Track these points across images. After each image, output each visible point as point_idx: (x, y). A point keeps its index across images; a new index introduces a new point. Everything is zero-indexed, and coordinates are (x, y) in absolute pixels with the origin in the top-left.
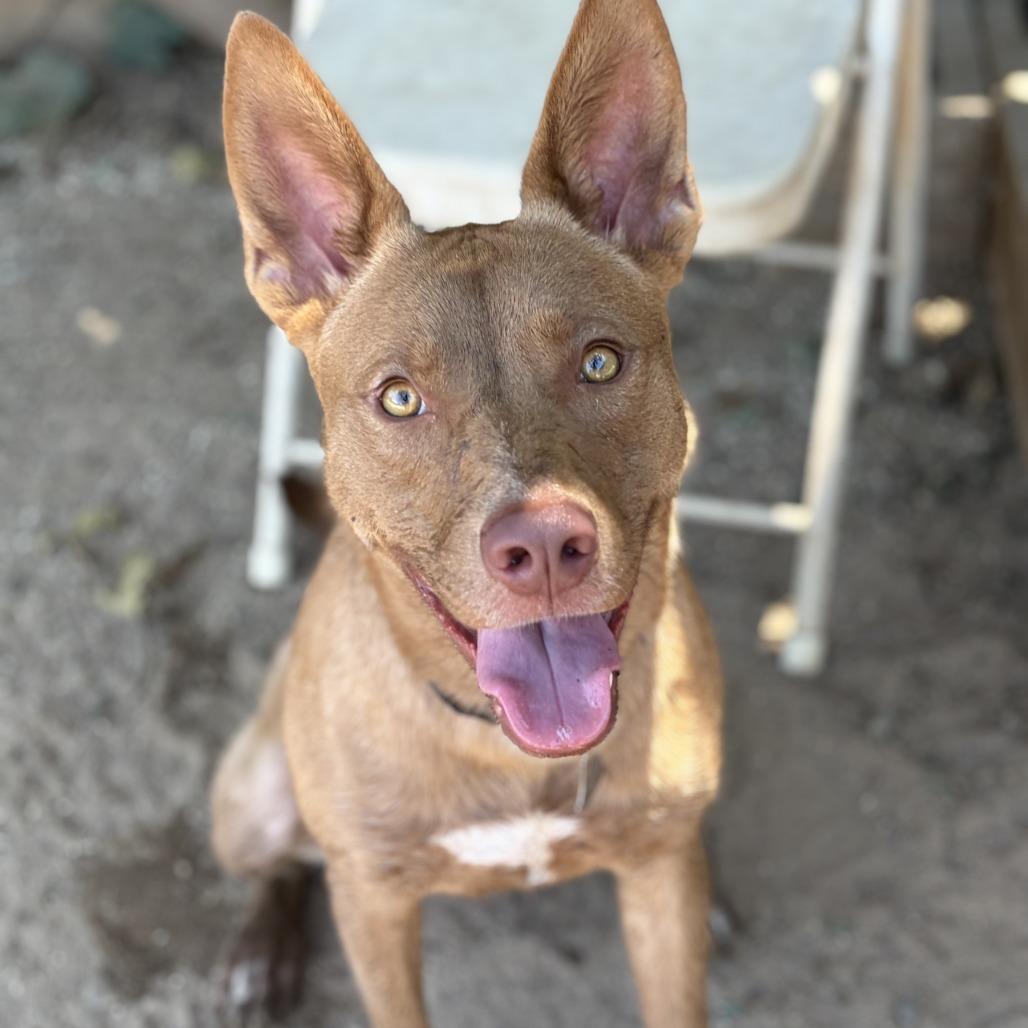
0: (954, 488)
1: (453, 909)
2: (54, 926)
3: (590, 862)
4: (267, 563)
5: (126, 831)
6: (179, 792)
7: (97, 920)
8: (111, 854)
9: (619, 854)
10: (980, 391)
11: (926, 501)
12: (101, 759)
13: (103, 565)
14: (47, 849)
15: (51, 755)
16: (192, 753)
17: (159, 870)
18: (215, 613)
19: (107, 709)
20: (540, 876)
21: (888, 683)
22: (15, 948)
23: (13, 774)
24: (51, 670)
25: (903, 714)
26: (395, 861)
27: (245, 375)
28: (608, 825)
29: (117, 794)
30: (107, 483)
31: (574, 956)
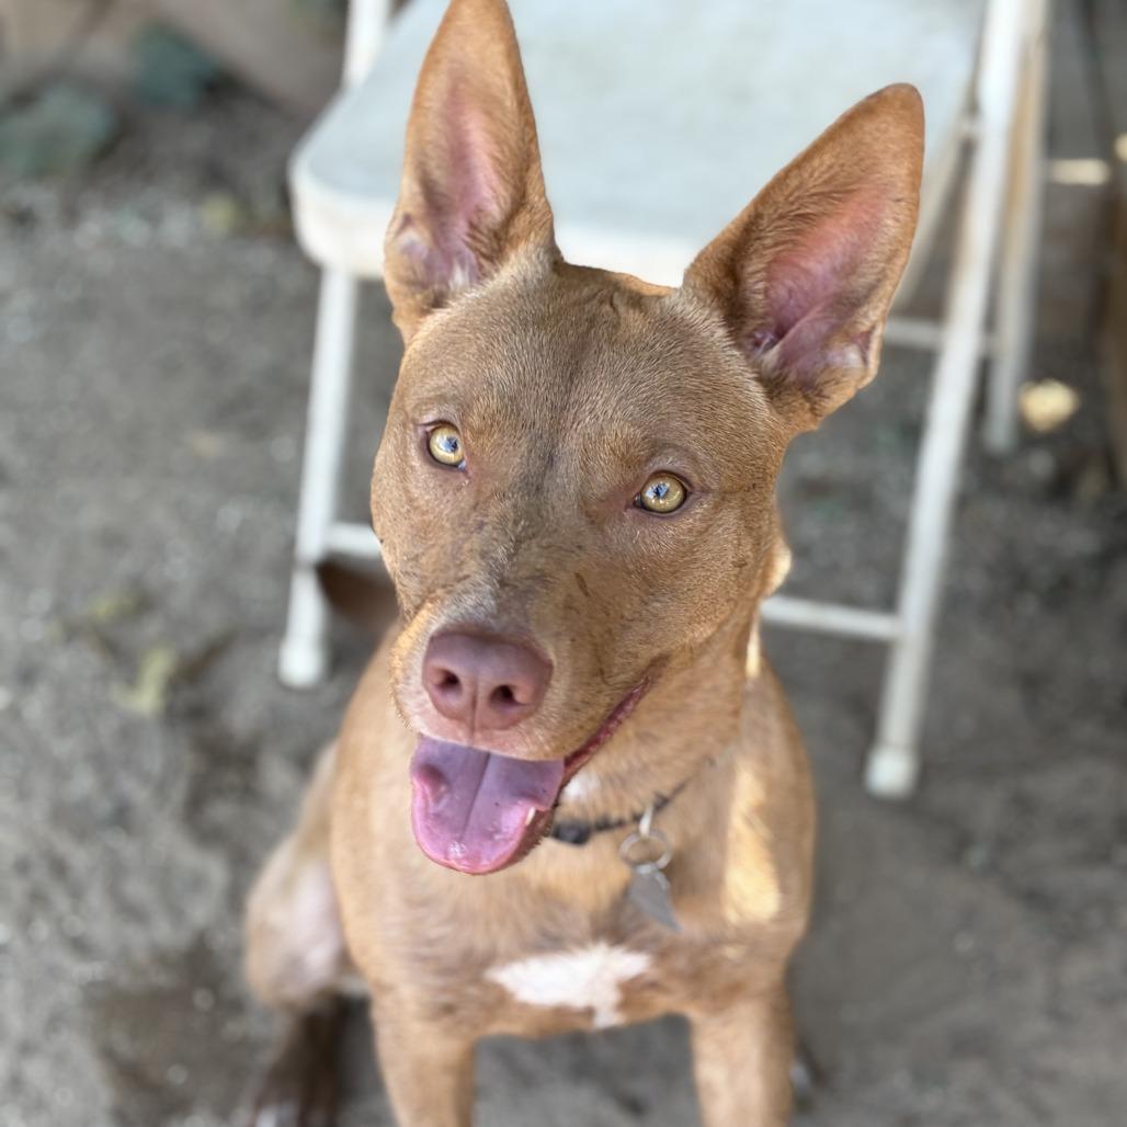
0: (1061, 592)
1: (503, 1051)
2: (60, 1059)
3: (662, 1004)
4: (301, 658)
5: (141, 955)
6: (201, 911)
7: (108, 1054)
8: (124, 980)
9: (695, 997)
10: (1091, 485)
11: (1029, 606)
12: (115, 872)
13: (120, 657)
14: (54, 972)
15: (59, 868)
16: (216, 870)
17: (178, 998)
18: (243, 714)
19: (122, 818)
20: (607, 1018)
21: (987, 809)
22: (16, 1083)
23: (18, 888)
24: (61, 772)
25: (1003, 844)
26: (446, 998)
27: (282, 448)
28: (681, 962)
29: (131, 912)
30: (126, 565)
31: (635, 1107)
